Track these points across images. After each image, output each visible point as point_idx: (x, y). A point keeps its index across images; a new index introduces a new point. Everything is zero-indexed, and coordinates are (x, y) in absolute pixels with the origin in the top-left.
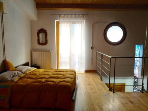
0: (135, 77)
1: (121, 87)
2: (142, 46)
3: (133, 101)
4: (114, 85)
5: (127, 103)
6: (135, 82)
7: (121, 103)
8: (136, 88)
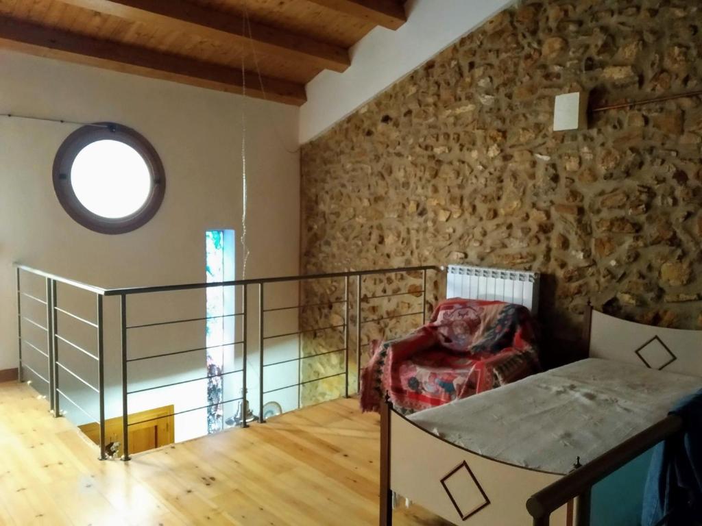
0: (212, 366)
1: (156, 427)
2: (230, 235)
3: (214, 475)
4: (126, 425)
5: (189, 491)
6: (213, 391)
7: (167, 499)
8: (218, 416)
